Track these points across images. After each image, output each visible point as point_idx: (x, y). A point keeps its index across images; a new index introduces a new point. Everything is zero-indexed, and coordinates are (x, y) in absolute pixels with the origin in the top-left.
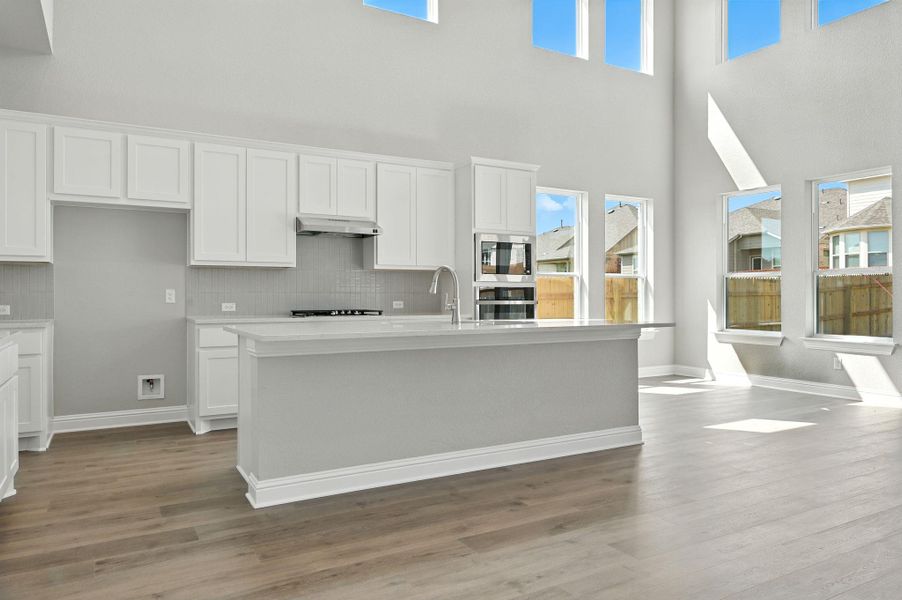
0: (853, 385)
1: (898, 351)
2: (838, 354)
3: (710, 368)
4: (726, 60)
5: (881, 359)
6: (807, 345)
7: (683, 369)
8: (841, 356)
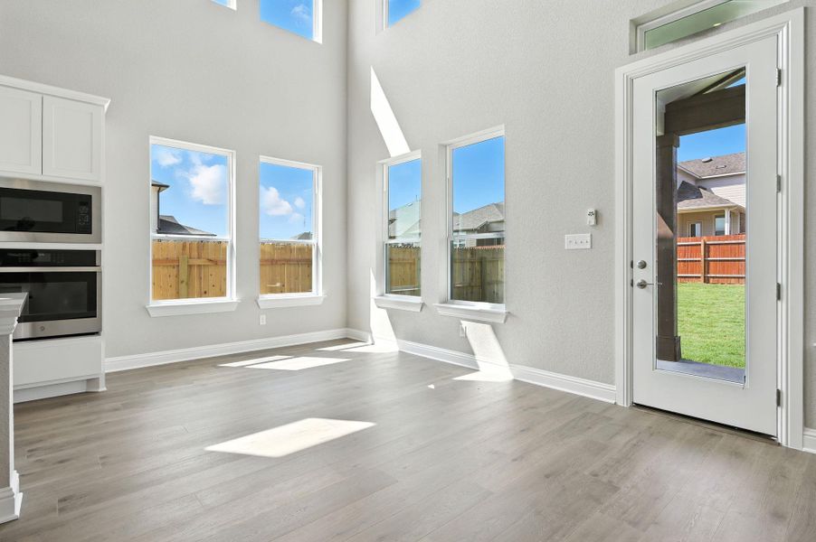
0: (473, 354)
1: (509, 319)
2: (462, 322)
3: (371, 332)
4: (387, 26)
5: (494, 327)
6: (441, 312)
7: (353, 333)
8: (465, 324)
